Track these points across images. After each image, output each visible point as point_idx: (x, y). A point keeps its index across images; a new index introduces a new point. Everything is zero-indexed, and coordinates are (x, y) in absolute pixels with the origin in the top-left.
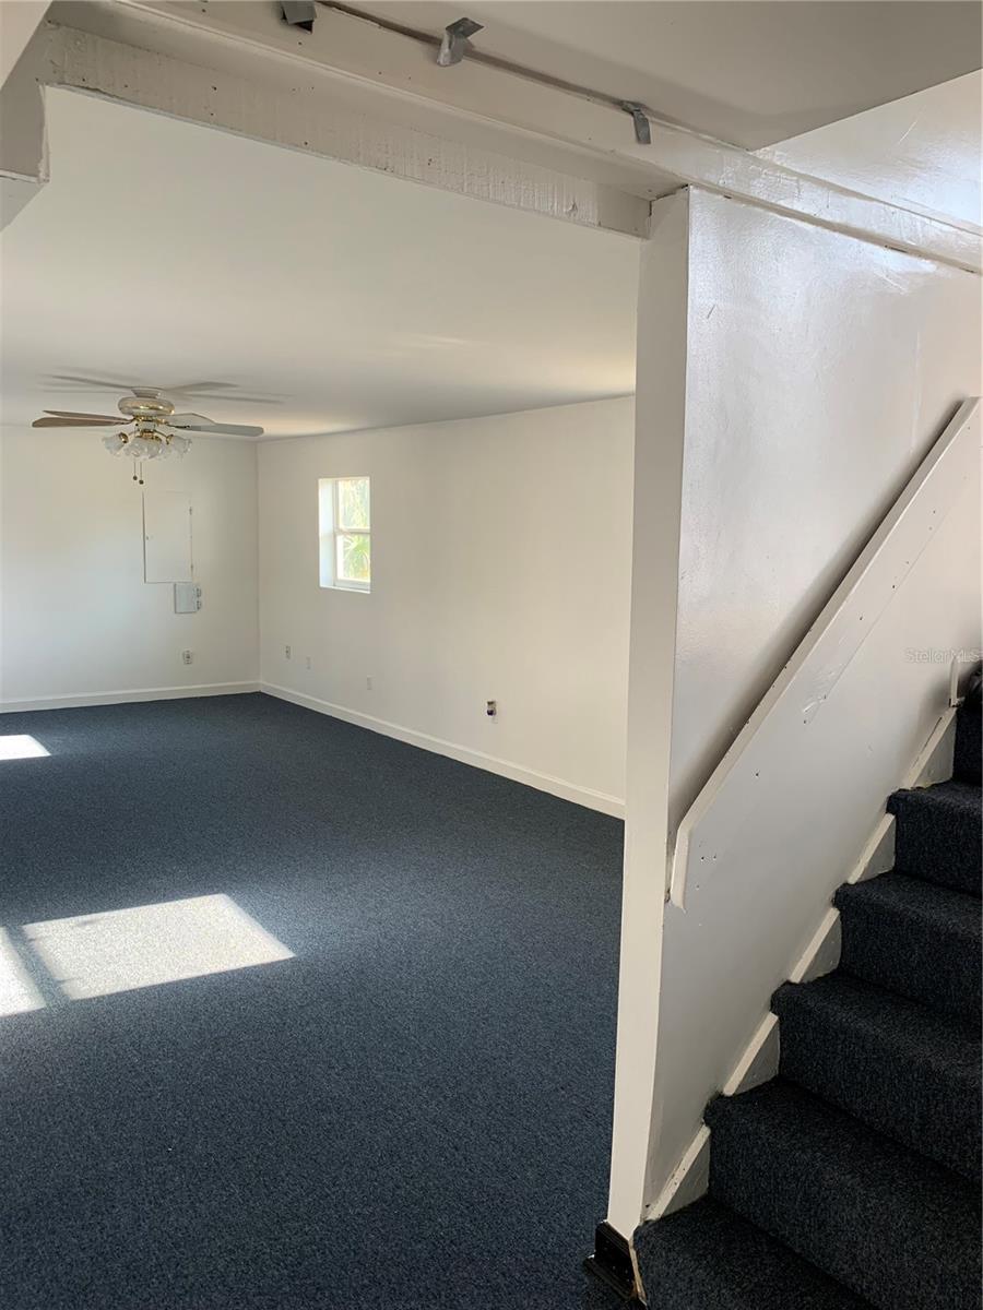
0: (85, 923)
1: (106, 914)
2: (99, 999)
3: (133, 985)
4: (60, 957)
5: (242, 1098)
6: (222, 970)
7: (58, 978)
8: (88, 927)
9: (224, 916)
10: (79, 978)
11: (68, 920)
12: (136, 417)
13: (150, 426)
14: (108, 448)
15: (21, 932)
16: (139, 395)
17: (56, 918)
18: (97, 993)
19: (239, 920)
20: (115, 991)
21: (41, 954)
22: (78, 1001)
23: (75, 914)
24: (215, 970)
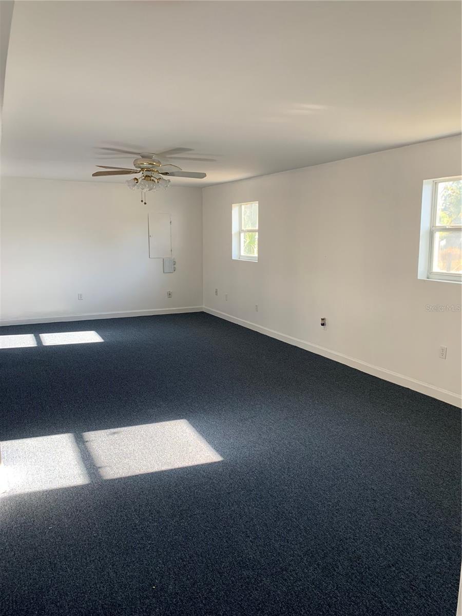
0: (114, 433)
1: (125, 428)
2: (120, 480)
3: (137, 472)
4: (101, 452)
5: (196, 554)
6: (185, 466)
7: (98, 465)
8: (116, 435)
9: (186, 433)
10: (110, 466)
11: (106, 431)
12: (142, 169)
13: (149, 174)
14: (129, 186)
15: (82, 437)
16: (143, 157)
17: (100, 430)
18: (118, 476)
19: (194, 436)
20: (128, 476)
21: (92, 450)
22: (108, 480)
23: (110, 428)
24: (181, 466)
